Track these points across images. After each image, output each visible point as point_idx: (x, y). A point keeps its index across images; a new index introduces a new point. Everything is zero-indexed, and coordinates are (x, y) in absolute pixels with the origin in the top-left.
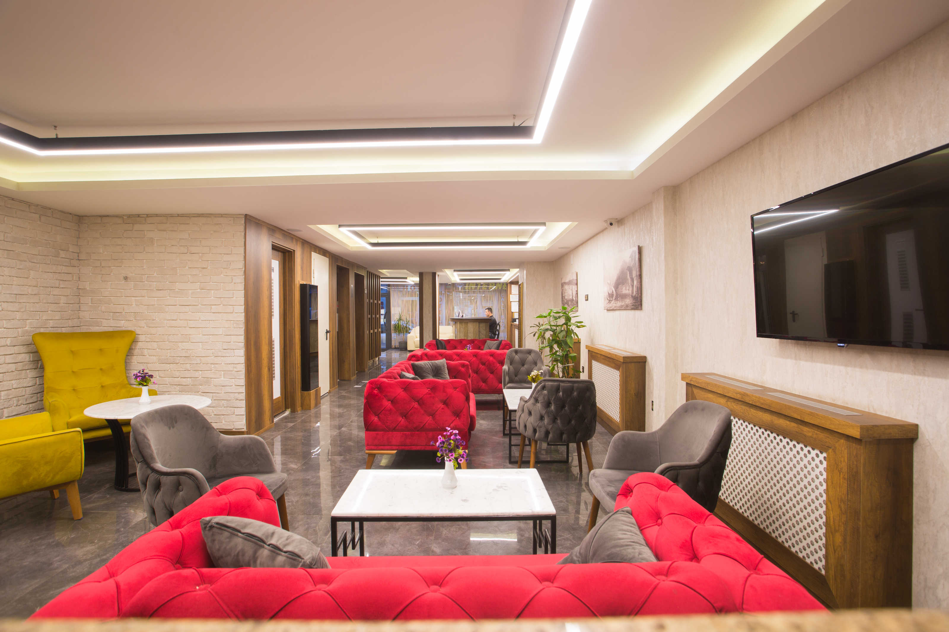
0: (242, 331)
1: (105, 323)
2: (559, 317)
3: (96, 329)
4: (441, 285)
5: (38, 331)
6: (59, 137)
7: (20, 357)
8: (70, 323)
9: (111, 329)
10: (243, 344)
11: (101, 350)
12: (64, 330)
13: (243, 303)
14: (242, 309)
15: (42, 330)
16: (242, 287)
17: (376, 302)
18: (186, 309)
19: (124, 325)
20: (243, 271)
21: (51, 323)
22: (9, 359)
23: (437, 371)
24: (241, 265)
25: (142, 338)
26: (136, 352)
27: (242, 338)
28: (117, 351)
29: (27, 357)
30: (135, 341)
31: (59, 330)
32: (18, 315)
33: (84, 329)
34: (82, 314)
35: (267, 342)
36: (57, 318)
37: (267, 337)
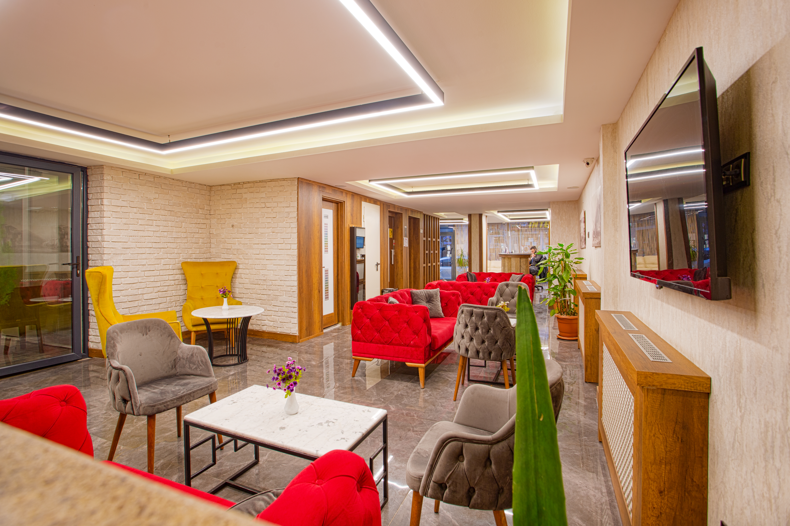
0: (296, 263)
1: (223, 256)
2: (558, 254)
3: (218, 260)
4: (489, 224)
5: (186, 260)
6: (171, 141)
7: (177, 277)
8: (205, 256)
9: (225, 260)
10: (296, 272)
11: (217, 273)
12: (201, 260)
13: (296, 242)
14: (295, 246)
15: (189, 260)
16: (295, 230)
17: (434, 240)
18: (264, 246)
19: (232, 258)
20: (296, 219)
21: (194, 256)
22: (171, 277)
23: (430, 299)
24: (295, 215)
25: (241, 266)
26: (238, 276)
27: (296, 268)
28: (226, 275)
29: (180, 277)
30: (236, 268)
31: (198, 260)
32: (176, 251)
33: (212, 260)
34: (211, 250)
35: (318, 271)
36: (197, 252)
37: (318, 267)
